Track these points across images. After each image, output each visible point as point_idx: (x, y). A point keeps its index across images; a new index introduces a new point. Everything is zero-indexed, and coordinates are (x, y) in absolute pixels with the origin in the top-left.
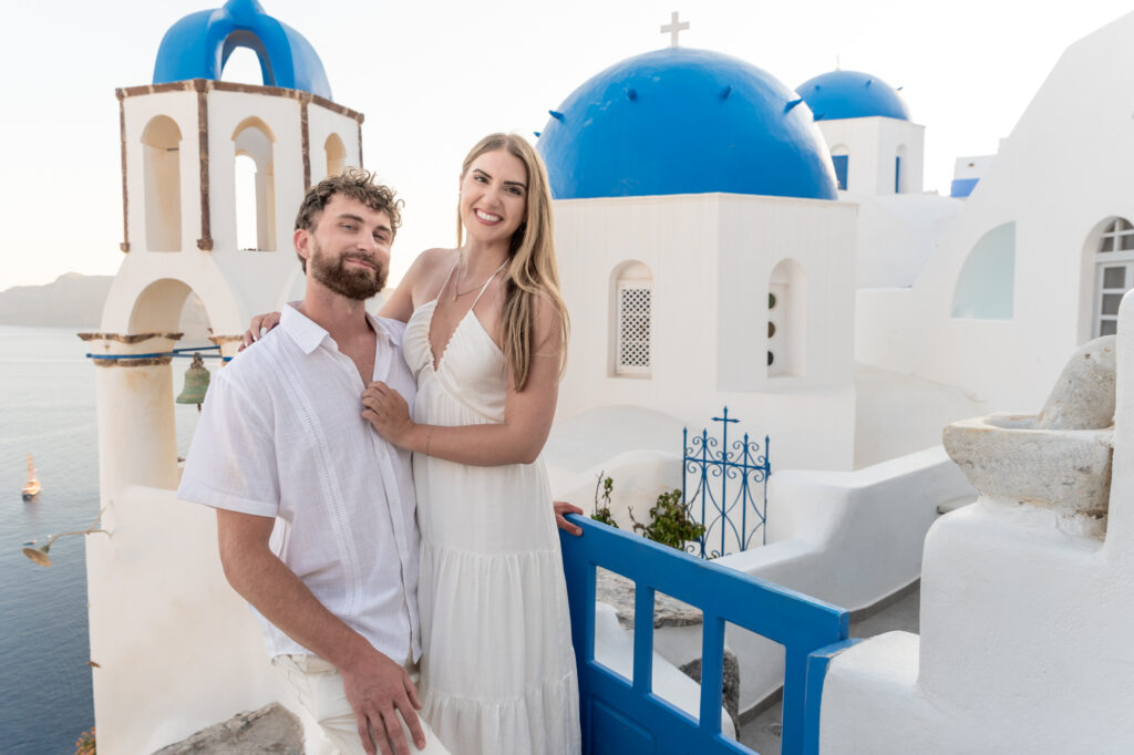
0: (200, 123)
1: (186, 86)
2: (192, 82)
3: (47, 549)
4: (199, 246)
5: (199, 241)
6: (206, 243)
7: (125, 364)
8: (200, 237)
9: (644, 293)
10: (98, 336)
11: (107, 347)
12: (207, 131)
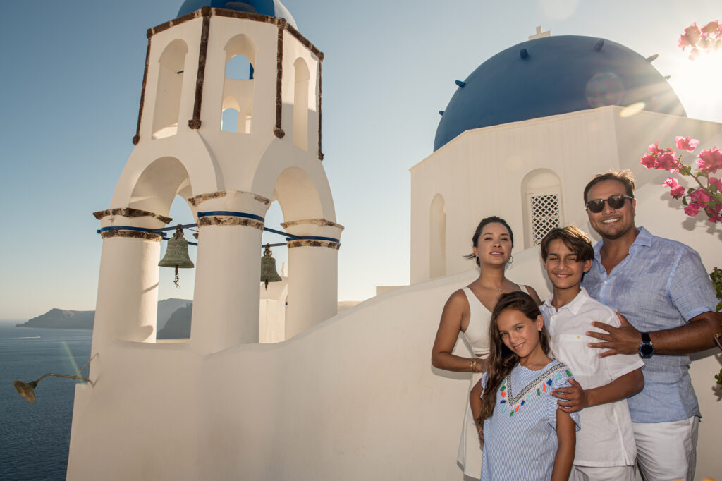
0: (202, 36)
1: (196, 15)
2: (200, 11)
3: (34, 384)
4: (189, 125)
5: (190, 121)
6: (195, 123)
7: (123, 235)
8: (191, 118)
9: (552, 198)
10: (107, 213)
11: (112, 220)
12: (207, 42)
